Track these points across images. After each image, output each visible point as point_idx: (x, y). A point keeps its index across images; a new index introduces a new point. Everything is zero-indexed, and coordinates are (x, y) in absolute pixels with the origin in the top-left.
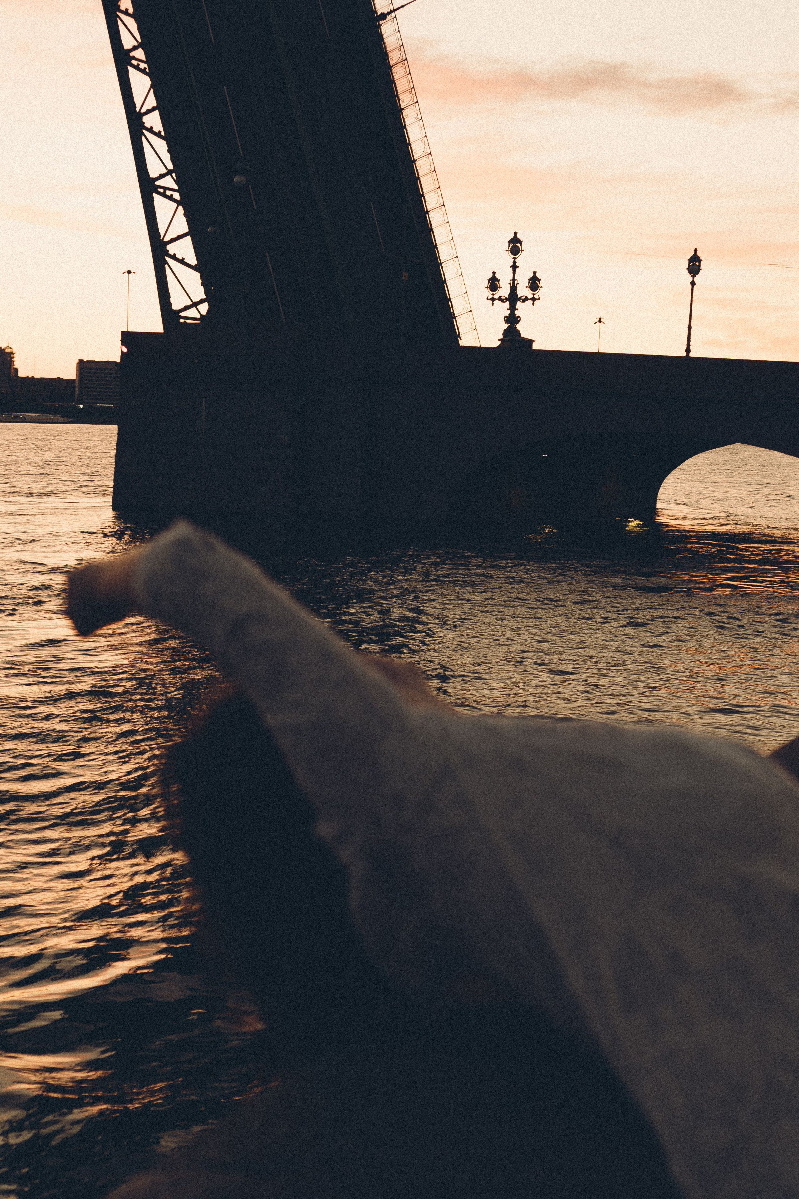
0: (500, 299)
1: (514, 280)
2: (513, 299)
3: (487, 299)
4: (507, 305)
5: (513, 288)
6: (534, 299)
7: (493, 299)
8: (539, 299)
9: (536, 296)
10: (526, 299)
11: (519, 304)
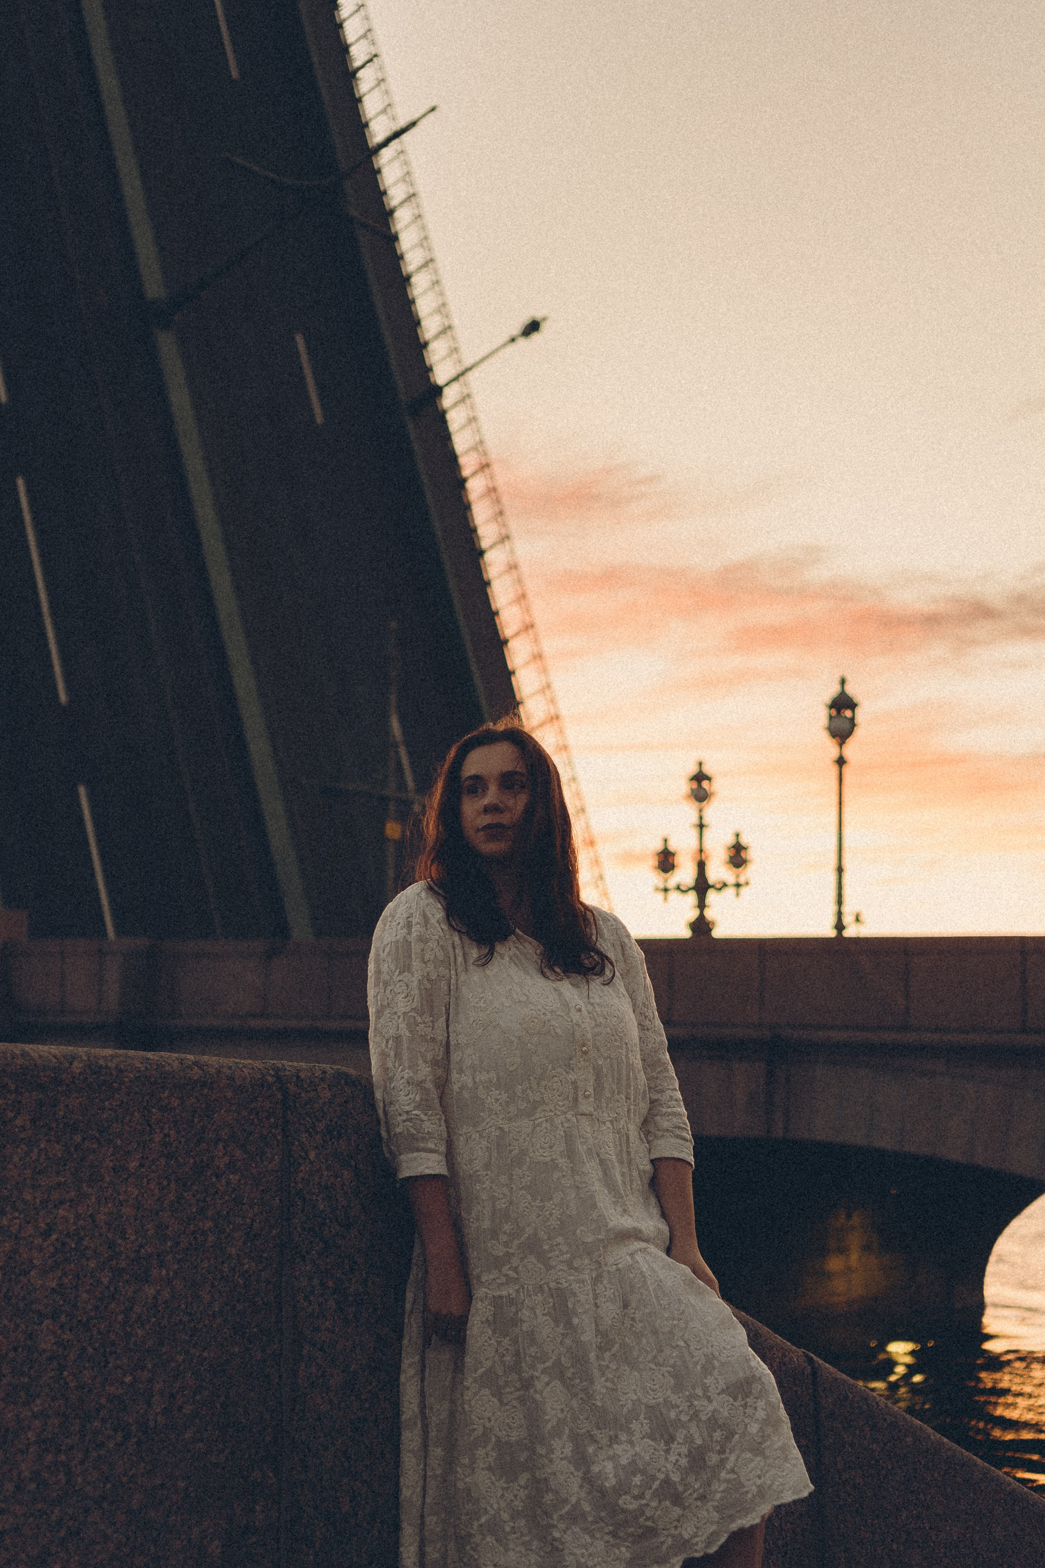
0: (678, 888)
1: (701, 851)
2: (702, 887)
3: (657, 889)
4: (692, 898)
5: (701, 866)
6: (738, 885)
7: (666, 890)
8: (747, 883)
9: (742, 880)
10: (725, 885)
11: (712, 897)
